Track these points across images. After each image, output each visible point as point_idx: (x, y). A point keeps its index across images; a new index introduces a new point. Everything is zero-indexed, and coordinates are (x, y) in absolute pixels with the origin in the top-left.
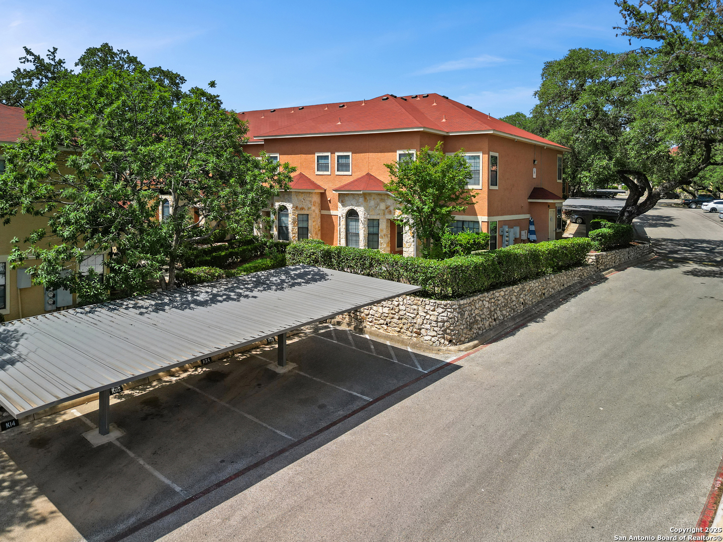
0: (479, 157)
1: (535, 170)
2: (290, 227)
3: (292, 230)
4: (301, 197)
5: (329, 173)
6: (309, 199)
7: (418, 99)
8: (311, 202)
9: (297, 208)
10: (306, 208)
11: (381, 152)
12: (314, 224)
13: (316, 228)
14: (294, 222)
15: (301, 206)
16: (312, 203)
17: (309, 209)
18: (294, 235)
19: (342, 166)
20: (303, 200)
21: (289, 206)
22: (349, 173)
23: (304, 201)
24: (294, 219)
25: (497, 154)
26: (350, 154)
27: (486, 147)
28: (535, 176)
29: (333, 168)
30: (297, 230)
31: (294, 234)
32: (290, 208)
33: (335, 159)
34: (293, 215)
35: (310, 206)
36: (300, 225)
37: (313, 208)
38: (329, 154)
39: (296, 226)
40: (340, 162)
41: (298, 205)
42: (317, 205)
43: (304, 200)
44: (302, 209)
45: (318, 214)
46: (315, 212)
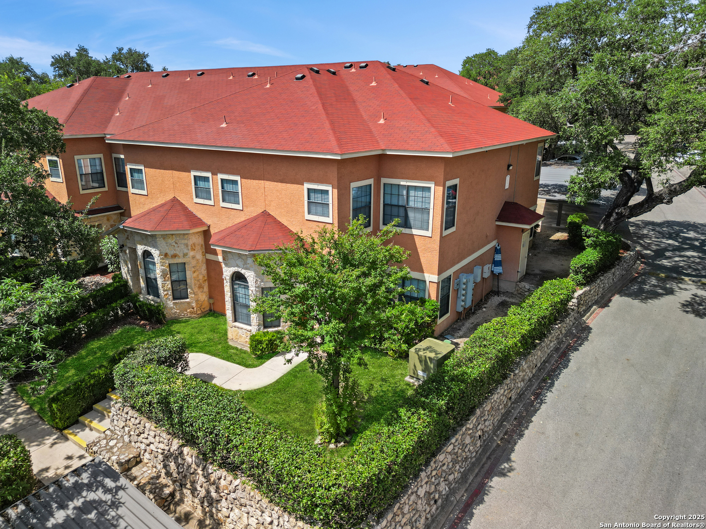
0: (429, 188)
1: (508, 178)
2: (160, 282)
3: (164, 285)
4: (171, 241)
5: (211, 203)
6: (183, 242)
7: (353, 70)
8: (187, 245)
9: (166, 255)
10: (181, 255)
11: (281, 182)
12: (195, 275)
13: (198, 281)
14: (164, 275)
15: (172, 253)
16: (190, 248)
17: (185, 255)
18: (166, 293)
19: (229, 195)
20: (174, 244)
21: (155, 252)
22: (239, 207)
23: (176, 245)
24: (163, 271)
25: (456, 181)
26: (237, 178)
27: (441, 175)
28: (507, 186)
29: (216, 196)
30: (170, 286)
31: (166, 290)
32: (157, 256)
33: (218, 183)
34: (162, 265)
35: (186, 251)
36: (174, 277)
37: (191, 253)
38: (209, 175)
39: (167, 280)
40: (226, 188)
41: (168, 251)
42: (198, 248)
43: (176, 243)
44: (175, 256)
45: (200, 261)
46: (194, 260)
